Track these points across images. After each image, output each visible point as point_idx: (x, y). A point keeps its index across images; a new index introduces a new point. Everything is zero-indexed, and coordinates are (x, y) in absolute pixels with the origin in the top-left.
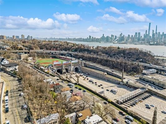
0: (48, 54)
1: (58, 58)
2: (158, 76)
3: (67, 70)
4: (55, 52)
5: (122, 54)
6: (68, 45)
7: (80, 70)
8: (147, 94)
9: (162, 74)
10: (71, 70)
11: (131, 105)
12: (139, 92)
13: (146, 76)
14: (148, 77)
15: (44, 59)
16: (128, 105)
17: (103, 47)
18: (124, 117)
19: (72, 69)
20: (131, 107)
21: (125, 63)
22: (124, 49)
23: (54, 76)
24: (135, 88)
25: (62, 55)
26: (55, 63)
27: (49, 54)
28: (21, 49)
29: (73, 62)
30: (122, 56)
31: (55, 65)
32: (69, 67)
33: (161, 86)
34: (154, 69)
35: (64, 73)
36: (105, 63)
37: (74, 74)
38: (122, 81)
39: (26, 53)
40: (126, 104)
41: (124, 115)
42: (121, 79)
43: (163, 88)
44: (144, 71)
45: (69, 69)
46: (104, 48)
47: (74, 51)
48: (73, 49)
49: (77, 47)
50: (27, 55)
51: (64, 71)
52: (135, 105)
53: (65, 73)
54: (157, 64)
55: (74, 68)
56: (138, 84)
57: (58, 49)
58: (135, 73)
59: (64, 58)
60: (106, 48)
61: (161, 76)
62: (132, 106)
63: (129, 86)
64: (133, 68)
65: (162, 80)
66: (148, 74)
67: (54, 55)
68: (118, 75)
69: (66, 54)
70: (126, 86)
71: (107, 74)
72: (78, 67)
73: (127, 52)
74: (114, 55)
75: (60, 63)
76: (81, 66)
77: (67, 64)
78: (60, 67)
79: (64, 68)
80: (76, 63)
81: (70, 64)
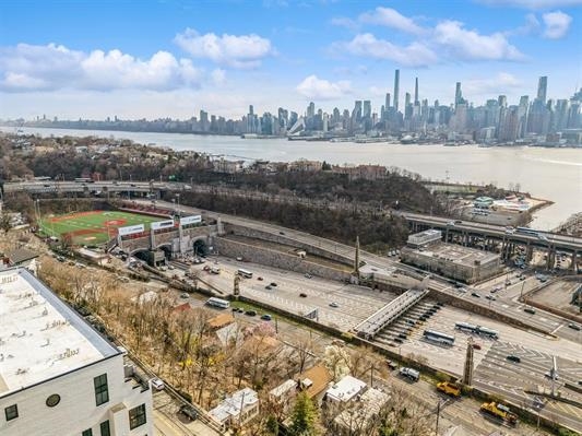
0: (77, 196)
1: (117, 210)
2: (449, 248)
3: (167, 251)
4: (105, 188)
5: (340, 188)
6: (144, 156)
7: (211, 248)
8: (429, 305)
9: (455, 242)
10: (183, 251)
11: (396, 340)
12: (410, 300)
13: (418, 252)
14: (424, 253)
15: (65, 217)
16: (390, 342)
17: (275, 164)
18: (395, 372)
19: (184, 247)
20: (397, 344)
21: (355, 216)
22: (345, 169)
23: (146, 280)
24: (397, 291)
25: (133, 195)
26: (123, 231)
27: (80, 195)
29: (184, 221)
30: (340, 195)
31: (123, 238)
32: (174, 240)
33: (460, 277)
34: (435, 228)
35: (158, 264)
36: (294, 218)
37: (195, 263)
38: (357, 274)
40: (383, 338)
41: (393, 368)
42: (352, 267)
43: (464, 282)
44: (412, 239)
45: (175, 248)
46: (281, 167)
47: (174, 180)
48: (169, 173)
49: (182, 163)
51: (159, 256)
52: (405, 338)
53: (163, 261)
54: (439, 212)
55: (191, 244)
56: (402, 279)
57: (112, 172)
58: (387, 245)
59: (142, 207)
60: (286, 165)
61: (455, 247)
62: (400, 342)
63: (376, 287)
64: (378, 231)
65: (459, 262)
66: (421, 246)
67: (102, 200)
68: (340, 257)
69: (145, 194)
70: (369, 285)
71: (308, 254)
72: (203, 237)
73: (355, 178)
74: (318, 190)
75: (140, 228)
76: (214, 234)
77: (165, 231)
78: (143, 242)
79: (156, 246)
80: (198, 225)
81: (176, 229)
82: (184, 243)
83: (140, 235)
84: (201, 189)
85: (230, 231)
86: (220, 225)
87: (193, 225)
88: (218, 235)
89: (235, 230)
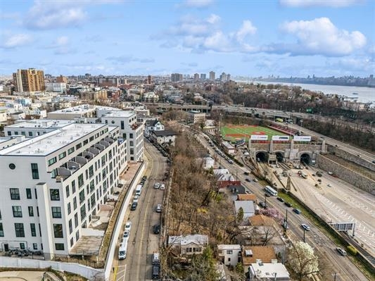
0: (247, 116)
1: (266, 127)
3: (280, 157)
4: (264, 113)
7: (314, 161)
10: (291, 158)
15: (237, 126)
19: (293, 156)
26: (254, 137)
27: (249, 115)
28: (199, 103)
29: (298, 139)
31: (253, 142)
32: (287, 150)
35: (271, 162)
37: (296, 168)
39: (204, 111)
45: (286, 155)
47: (310, 112)
48: (308, 107)
50: (204, 115)
51: (272, 157)
53: (274, 162)
55: (299, 155)
57: (273, 104)
59: (280, 127)
67: (260, 119)
69: (288, 119)
72: (309, 152)
75: (265, 138)
76: (318, 152)
77: (282, 142)
78: (265, 146)
79: (272, 150)
80: (307, 143)
81: (289, 142)
82: (294, 154)
83: (264, 142)
84: (323, 120)
85: (332, 152)
86: (324, 147)
87: (304, 143)
88: (321, 153)
89: (337, 152)
